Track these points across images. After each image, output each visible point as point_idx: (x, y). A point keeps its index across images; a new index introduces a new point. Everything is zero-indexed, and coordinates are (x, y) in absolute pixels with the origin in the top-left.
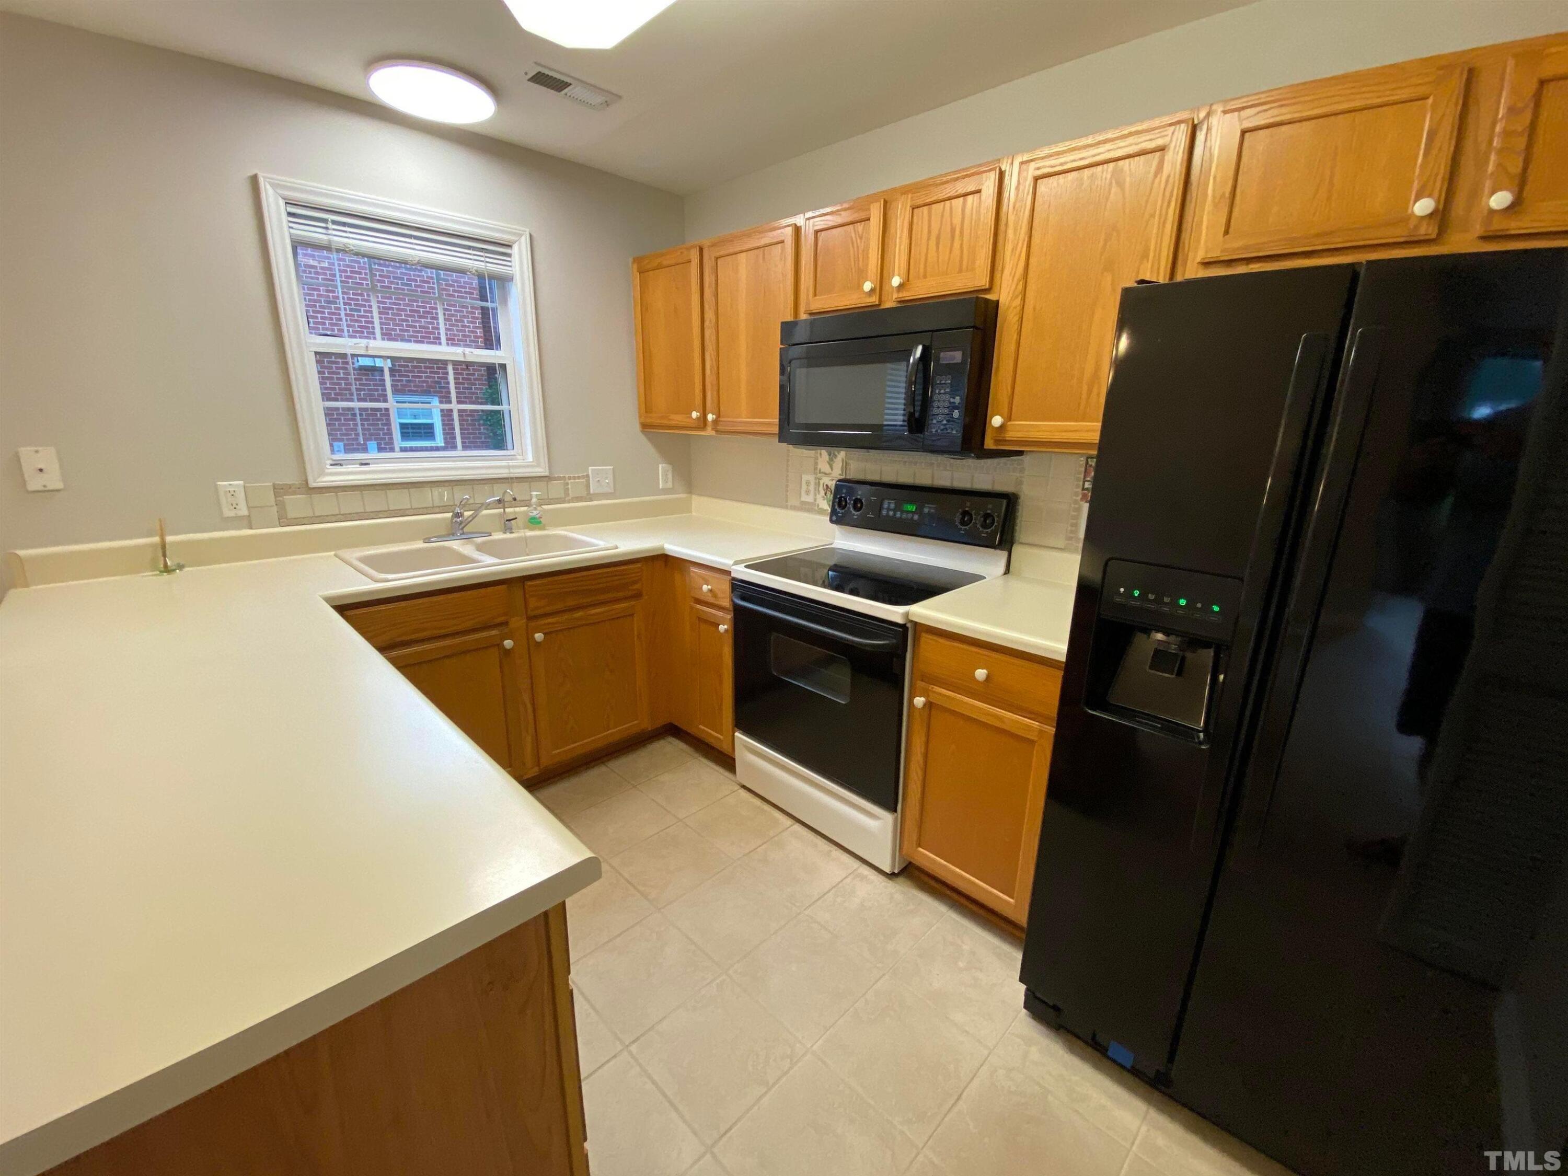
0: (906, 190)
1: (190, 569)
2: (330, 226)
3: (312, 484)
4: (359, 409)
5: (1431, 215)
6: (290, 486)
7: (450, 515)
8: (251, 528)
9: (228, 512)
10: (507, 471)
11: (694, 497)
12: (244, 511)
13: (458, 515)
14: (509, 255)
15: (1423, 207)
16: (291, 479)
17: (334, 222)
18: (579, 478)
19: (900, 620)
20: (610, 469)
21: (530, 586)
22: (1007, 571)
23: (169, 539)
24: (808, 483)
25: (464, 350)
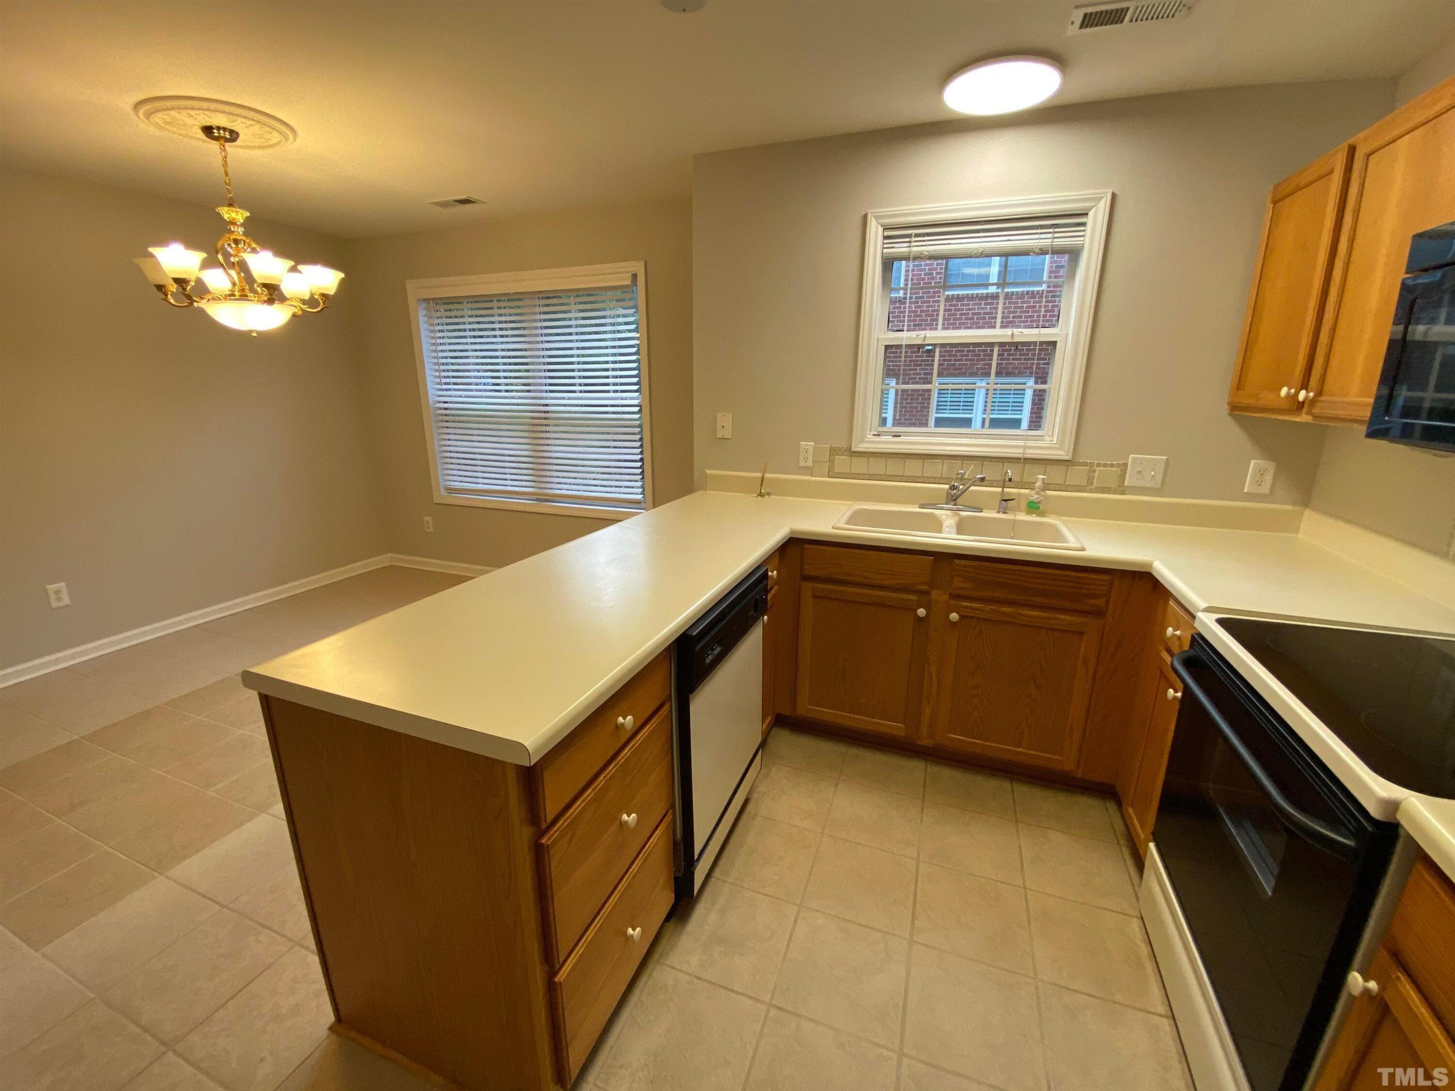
1: (774, 496)
2: (913, 239)
3: (853, 449)
4: (902, 390)
6: (840, 449)
7: (947, 486)
8: (812, 476)
9: (802, 464)
10: (1021, 451)
11: (1308, 513)
12: (810, 464)
13: (953, 488)
16: (842, 444)
17: (917, 235)
18: (1112, 466)
20: (1162, 459)
21: (958, 565)
23: (767, 475)
25: (1013, 331)
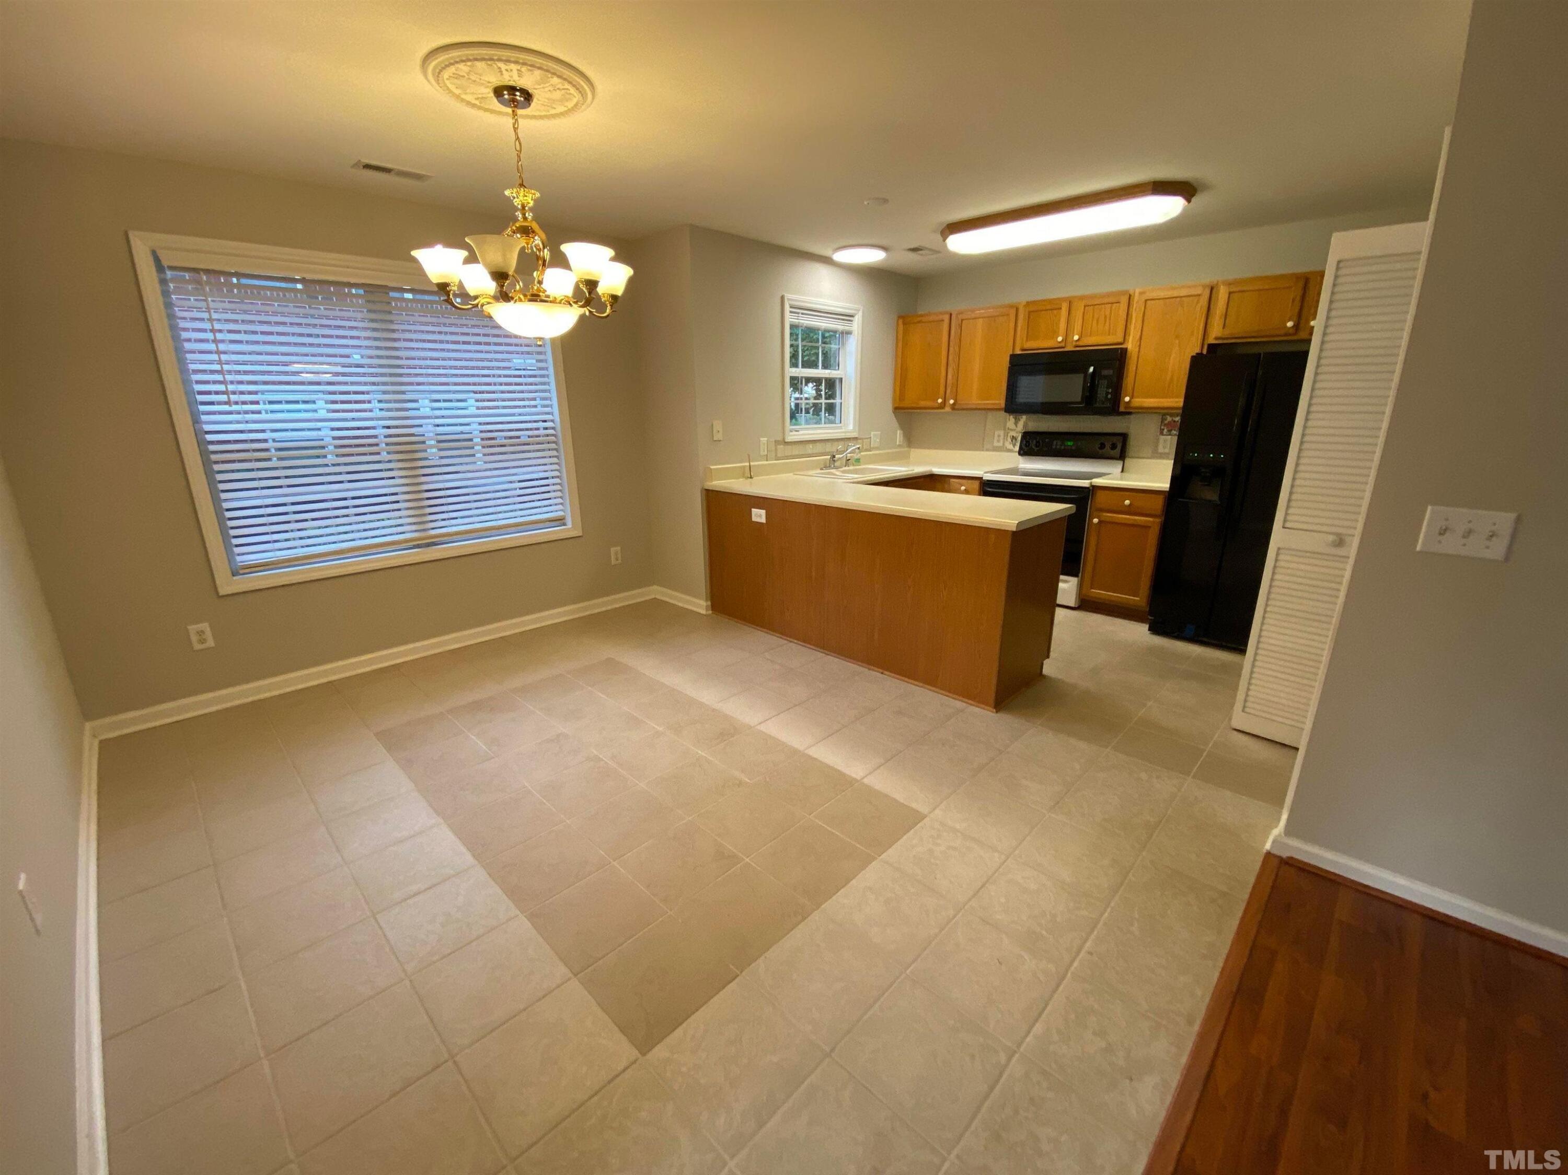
0: (1082, 298)
2: (800, 315)
3: (786, 440)
5: (1293, 327)
6: (779, 441)
8: (768, 461)
9: (762, 453)
11: (912, 450)
14: (851, 321)
15: (1290, 324)
16: (780, 438)
17: (802, 314)
19: (1087, 485)
20: (880, 433)
22: (1122, 471)
23: (752, 464)
24: (999, 436)
